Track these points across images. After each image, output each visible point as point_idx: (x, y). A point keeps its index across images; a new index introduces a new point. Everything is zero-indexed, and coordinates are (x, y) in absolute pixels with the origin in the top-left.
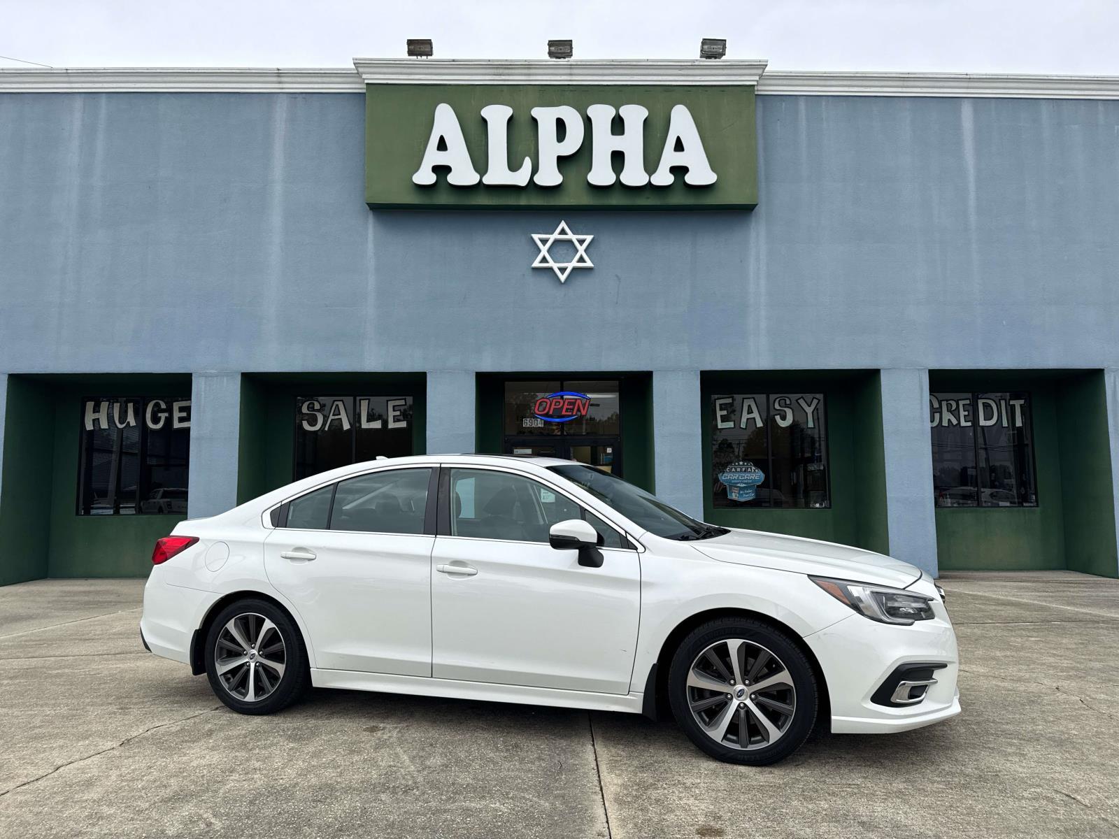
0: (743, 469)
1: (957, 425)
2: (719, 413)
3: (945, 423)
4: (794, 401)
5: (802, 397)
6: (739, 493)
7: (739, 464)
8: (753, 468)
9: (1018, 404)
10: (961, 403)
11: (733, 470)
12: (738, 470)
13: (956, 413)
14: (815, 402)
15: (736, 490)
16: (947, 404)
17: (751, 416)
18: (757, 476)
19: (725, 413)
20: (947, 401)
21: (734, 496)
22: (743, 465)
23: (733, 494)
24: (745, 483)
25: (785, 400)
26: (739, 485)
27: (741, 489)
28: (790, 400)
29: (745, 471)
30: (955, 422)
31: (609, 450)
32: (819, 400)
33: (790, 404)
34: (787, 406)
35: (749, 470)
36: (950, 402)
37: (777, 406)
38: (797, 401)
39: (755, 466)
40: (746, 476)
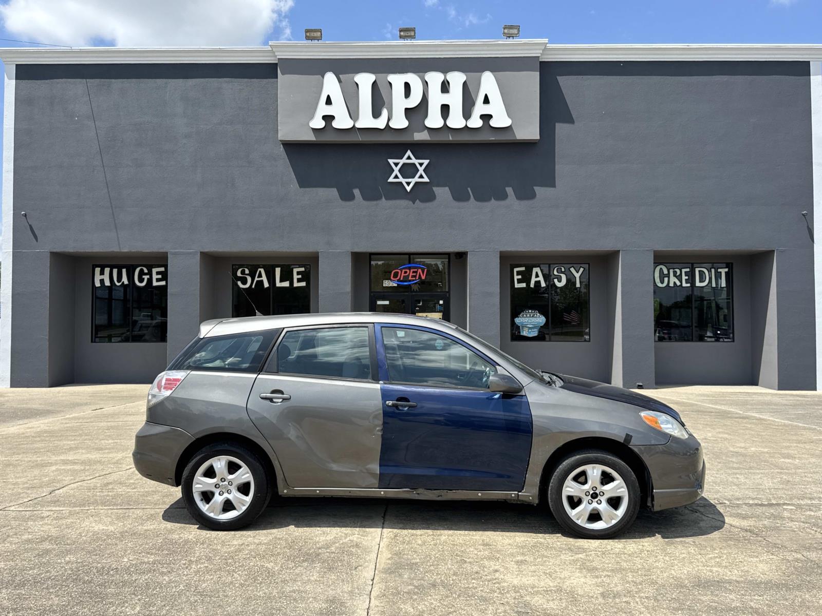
0: (532, 315)
1: (680, 286)
2: (516, 277)
3: (671, 285)
4: (567, 270)
5: (573, 267)
6: (528, 331)
7: (529, 312)
8: (538, 314)
9: (723, 271)
10: (684, 270)
11: (525, 316)
12: (528, 315)
13: (679, 278)
14: (582, 269)
15: (526, 329)
16: (674, 272)
17: (538, 279)
18: (541, 320)
19: (520, 277)
20: (674, 269)
21: (525, 333)
22: (532, 312)
23: (524, 332)
24: (532, 325)
25: (561, 268)
26: (528, 326)
27: (530, 328)
28: (565, 268)
29: (533, 316)
30: (678, 283)
31: (441, 302)
32: (584, 269)
33: (565, 271)
34: (562, 272)
35: (536, 316)
36: (675, 270)
37: (555, 273)
38: (569, 269)
39: (539, 313)
40: (533, 320)
